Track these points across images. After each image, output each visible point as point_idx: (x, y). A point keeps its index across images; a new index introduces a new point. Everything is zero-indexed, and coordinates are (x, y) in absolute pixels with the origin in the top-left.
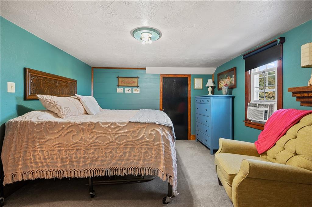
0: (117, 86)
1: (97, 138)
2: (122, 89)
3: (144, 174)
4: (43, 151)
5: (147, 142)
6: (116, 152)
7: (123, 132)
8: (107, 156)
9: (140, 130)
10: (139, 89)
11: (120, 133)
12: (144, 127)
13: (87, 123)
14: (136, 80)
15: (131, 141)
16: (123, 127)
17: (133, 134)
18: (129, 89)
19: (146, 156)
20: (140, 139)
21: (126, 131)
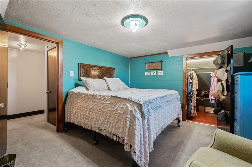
0: (145, 70)
1: (94, 105)
2: (149, 72)
3: (116, 139)
4: (75, 108)
5: (119, 113)
6: (101, 117)
7: (107, 103)
8: (97, 119)
9: (116, 103)
10: (163, 71)
11: (105, 104)
12: (119, 101)
13: (92, 94)
14: (160, 64)
15: (109, 111)
16: (108, 99)
17: (112, 106)
18: (154, 72)
19: (117, 125)
20: (115, 110)
21: (108, 103)
